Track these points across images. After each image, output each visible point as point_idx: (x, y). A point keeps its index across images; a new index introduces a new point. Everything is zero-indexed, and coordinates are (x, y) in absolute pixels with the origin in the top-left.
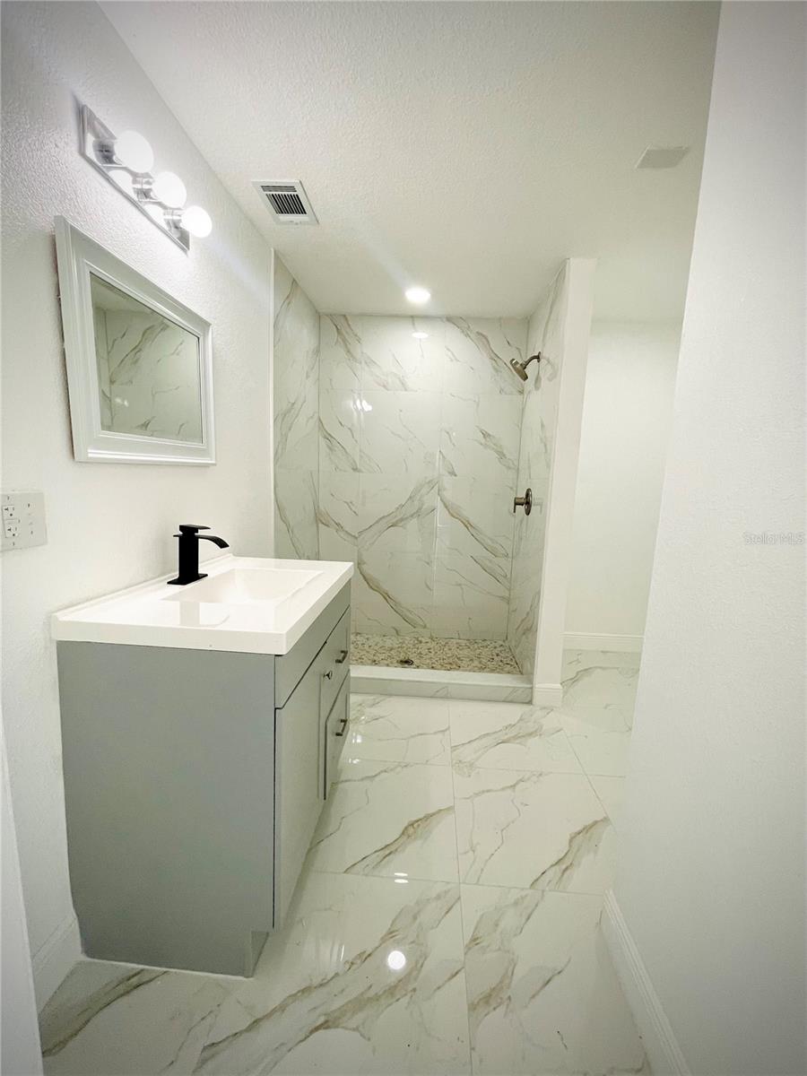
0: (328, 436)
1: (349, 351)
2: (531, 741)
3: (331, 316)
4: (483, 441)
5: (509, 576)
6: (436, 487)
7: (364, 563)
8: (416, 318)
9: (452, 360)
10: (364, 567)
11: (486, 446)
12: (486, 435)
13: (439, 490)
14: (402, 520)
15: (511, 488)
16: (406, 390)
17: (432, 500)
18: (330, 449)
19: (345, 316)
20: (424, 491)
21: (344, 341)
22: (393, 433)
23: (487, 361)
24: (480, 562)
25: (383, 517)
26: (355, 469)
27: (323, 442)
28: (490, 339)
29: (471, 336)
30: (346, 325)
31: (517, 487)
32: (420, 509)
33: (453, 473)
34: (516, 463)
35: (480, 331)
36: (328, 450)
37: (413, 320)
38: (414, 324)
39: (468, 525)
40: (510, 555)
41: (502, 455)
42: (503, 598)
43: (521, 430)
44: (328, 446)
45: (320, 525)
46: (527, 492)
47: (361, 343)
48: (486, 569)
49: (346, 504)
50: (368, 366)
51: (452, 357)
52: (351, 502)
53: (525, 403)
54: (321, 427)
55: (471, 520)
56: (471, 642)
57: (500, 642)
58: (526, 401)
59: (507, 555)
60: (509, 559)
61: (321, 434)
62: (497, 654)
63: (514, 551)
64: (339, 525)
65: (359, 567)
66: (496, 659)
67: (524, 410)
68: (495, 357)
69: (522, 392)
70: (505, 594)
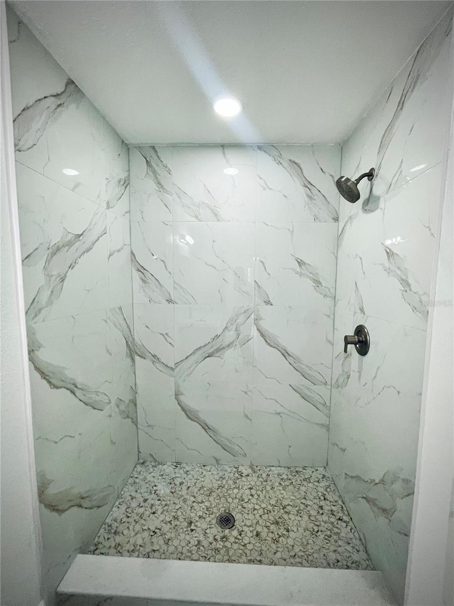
0: (140, 268)
1: (159, 183)
3: (139, 148)
4: (299, 269)
5: (328, 403)
6: (252, 317)
7: (182, 394)
8: (226, 147)
9: (265, 189)
10: (182, 398)
11: (301, 275)
12: (300, 263)
13: (255, 320)
14: (218, 350)
15: (329, 316)
16: (219, 220)
17: (249, 329)
18: (144, 281)
19: (153, 148)
20: (241, 319)
21: (154, 172)
22: (206, 264)
23: (301, 188)
24: (298, 390)
25: (200, 348)
26: (169, 301)
27: (136, 274)
28: (302, 166)
29: (284, 163)
30: (156, 157)
31: (334, 315)
32: (236, 339)
33: (268, 303)
34: (332, 291)
35: (293, 159)
36: (141, 283)
37: (223, 149)
38: (224, 153)
39: (285, 354)
40: (329, 383)
41: (317, 283)
42: (322, 425)
43: (337, 258)
44: (142, 279)
45: (137, 358)
46: (360, 330)
47: (171, 175)
48: (305, 397)
49: (161, 336)
50: (179, 197)
51: (265, 186)
52: (167, 334)
53: (342, 231)
54: (134, 259)
55: (289, 350)
56: (291, 472)
57: (321, 470)
58: (343, 228)
59: (326, 384)
60: (329, 387)
61: (134, 267)
62: (324, 495)
63: (334, 381)
64: (154, 356)
65: (177, 399)
66: (326, 508)
67: (340, 237)
68: (308, 185)
69: (336, 219)
70: (325, 421)
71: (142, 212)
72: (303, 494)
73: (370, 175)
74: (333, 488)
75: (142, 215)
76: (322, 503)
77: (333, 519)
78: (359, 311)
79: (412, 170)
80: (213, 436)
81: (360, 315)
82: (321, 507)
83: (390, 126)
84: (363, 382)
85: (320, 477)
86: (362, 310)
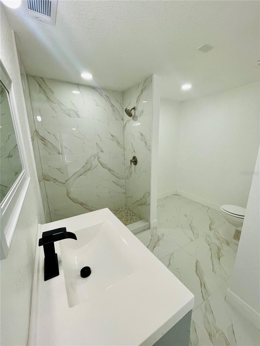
0: (42, 139)
1: (47, 97)
2: (161, 242)
3: (34, 77)
4: (112, 138)
5: (125, 185)
6: (97, 157)
7: (70, 193)
8: (80, 85)
9: (97, 106)
10: (70, 195)
11: (113, 140)
12: (112, 136)
13: (98, 158)
14: (84, 172)
15: (123, 155)
16: (79, 117)
17: (95, 162)
18: (45, 145)
19: (42, 78)
20: (92, 158)
21: (45, 93)
22: (75, 136)
23: (110, 107)
24: (115, 182)
25: (76, 172)
26: (59, 153)
27: (40, 142)
28: (110, 98)
29: (103, 96)
30: (44, 84)
31: (124, 154)
32: (91, 167)
33: (102, 151)
34: (123, 146)
35: (107, 95)
36: (43, 146)
37: (78, 86)
38: (79, 88)
39: (110, 170)
41: (118, 143)
42: (123, 193)
43: (124, 134)
44: (43, 144)
45: (45, 181)
46: (134, 158)
47: (54, 94)
48: (117, 184)
49: (57, 170)
50: (59, 105)
51: (97, 104)
52: (60, 168)
53: (125, 124)
54: (38, 134)
55: (111, 168)
56: (115, 211)
57: (124, 208)
58: (126, 123)
59: (123, 178)
60: (124, 179)
61: (38, 138)
62: (127, 213)
63: (126, 176)
64: (55, 179)
65: (67, 196)
66: (128, 215)
67: (124, 126)
68: (112, 106)
69: (123, 120)
70: (124, 191)
71: (40, 111)
72: (121, 215)
73: (134, 109)
74: (129, 210)
75: (40, 113)
76: (127, 214)
77: (131, 216)
78: (133, 152)
79: (143, 102)
80: (85, 207)
81: (134, 153)
82: (127, 215)
83: (139, 97)
84: (136, 173)
85: (125, 209)
86: (134, 151)
